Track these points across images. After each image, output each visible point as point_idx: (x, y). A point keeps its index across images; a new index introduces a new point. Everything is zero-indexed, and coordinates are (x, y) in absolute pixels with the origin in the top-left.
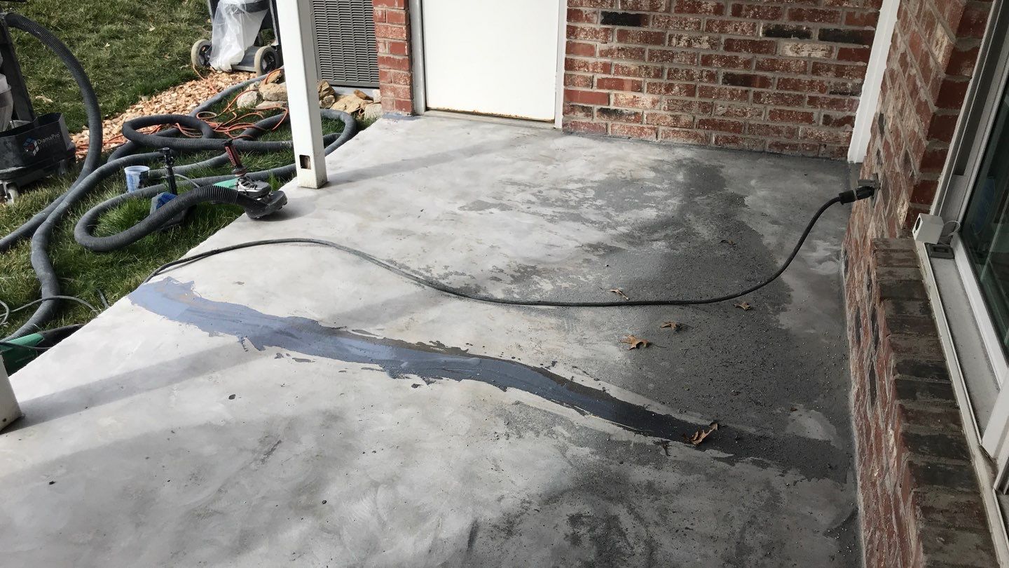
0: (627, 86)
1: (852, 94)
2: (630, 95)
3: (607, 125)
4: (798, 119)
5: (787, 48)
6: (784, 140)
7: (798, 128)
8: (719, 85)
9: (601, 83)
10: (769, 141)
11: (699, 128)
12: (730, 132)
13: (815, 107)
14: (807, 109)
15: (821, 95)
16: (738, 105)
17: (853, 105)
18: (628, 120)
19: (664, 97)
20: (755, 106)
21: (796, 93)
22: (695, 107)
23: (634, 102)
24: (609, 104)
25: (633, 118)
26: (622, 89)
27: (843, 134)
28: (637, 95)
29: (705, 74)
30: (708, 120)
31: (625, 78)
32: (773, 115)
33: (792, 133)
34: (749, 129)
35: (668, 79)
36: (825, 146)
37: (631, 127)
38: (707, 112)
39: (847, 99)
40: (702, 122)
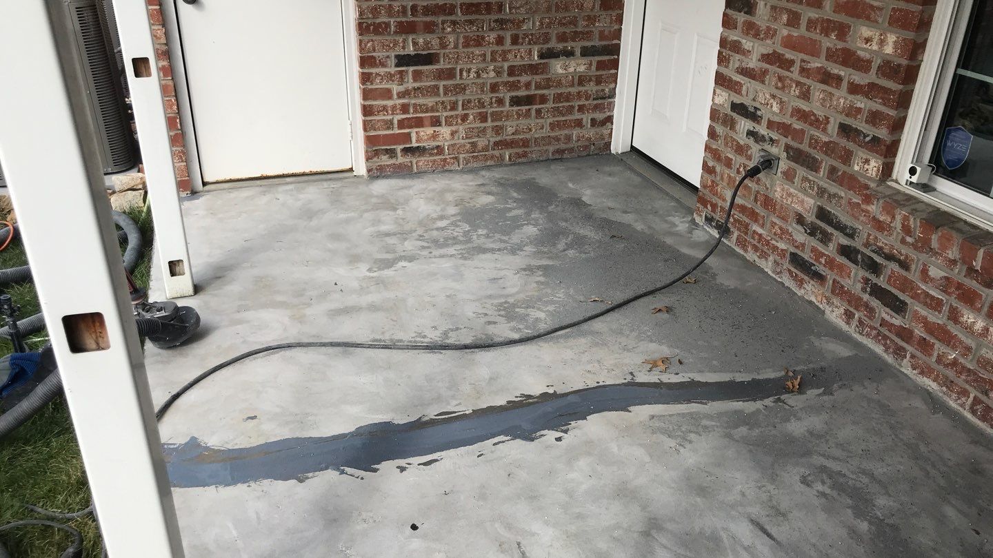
0: (427, 122)
1: (609, 97)
2: (430, 131)
3: (411, 162)
4: (572, 126)
5: (558, 67)
6: (563, 146)
7: (573, 134)
8: (507, 107)
9: (402, 124)
10: (551, 149)
11: (494, 149)
12: (520, 147)
13: (584, 113)
14: (577, 116)
15: (587, 103)
16: (523, 122)
17: (611, 106)
18: (431, 155)
19: (461, 128)
20: (538, 121)
21: (568, 104)
22: (489, 131)
23: (434, 136)
24: (411, 143)
25: (436, 151)
26: (423, 127)
27: (606, 132)
28: (437, 129)
29: (494, 100)
30: (501, 141)
31: (423, 115)
32: (553, 126)
33: (569, 138)
34: (535, 142)
35: (463, 110)
36: (594, 144)
37: (435, 161)
38: (499, 134)
39: (606, 102)
40: (496, 144)
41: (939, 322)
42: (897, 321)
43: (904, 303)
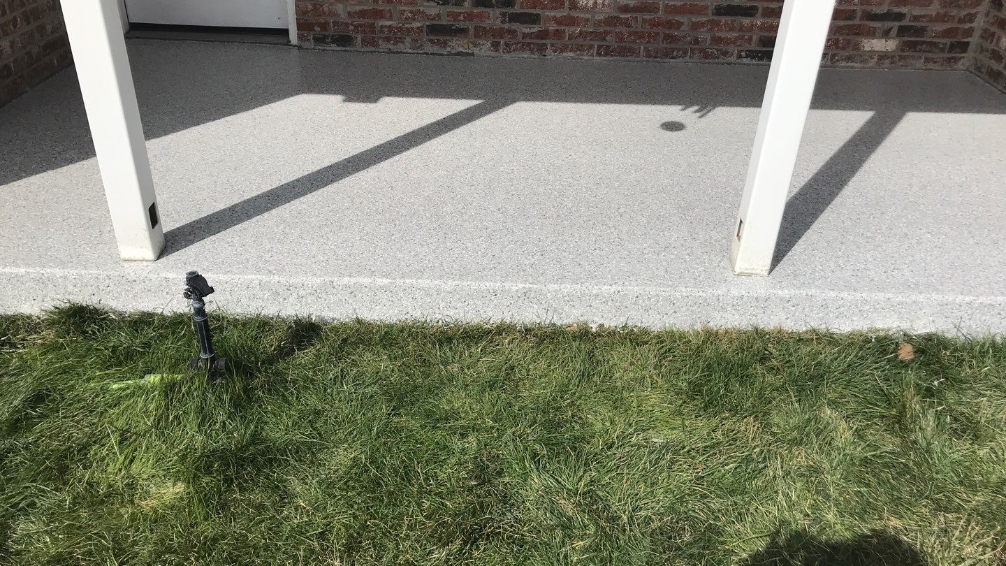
41: (565, 14)
42: (535, 29)
43: (538, 15)
